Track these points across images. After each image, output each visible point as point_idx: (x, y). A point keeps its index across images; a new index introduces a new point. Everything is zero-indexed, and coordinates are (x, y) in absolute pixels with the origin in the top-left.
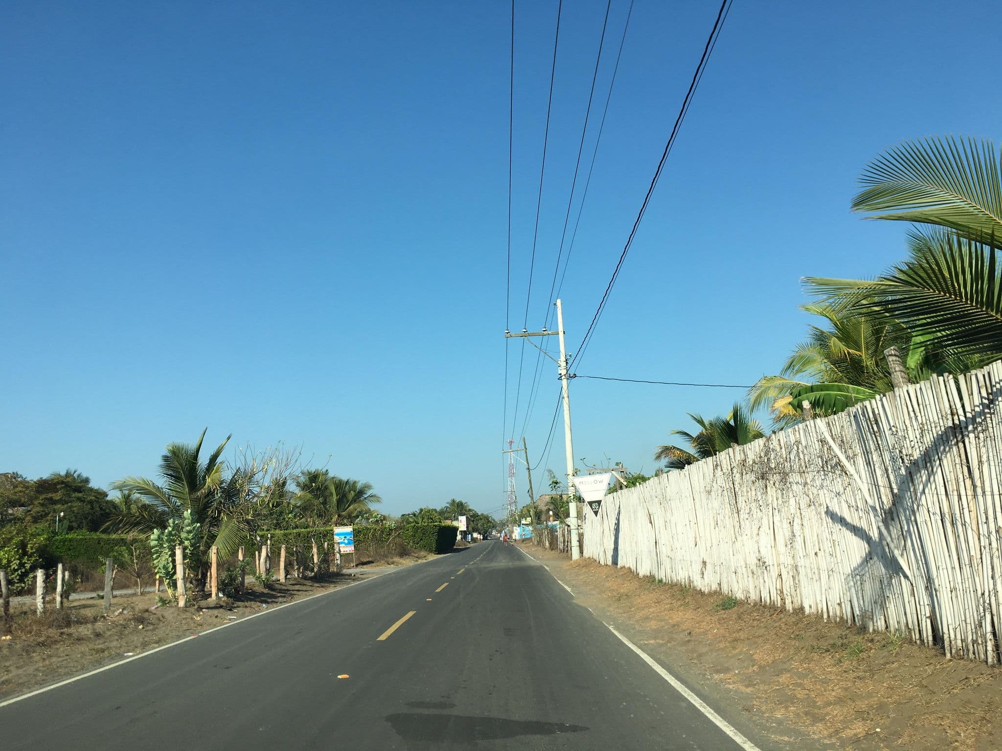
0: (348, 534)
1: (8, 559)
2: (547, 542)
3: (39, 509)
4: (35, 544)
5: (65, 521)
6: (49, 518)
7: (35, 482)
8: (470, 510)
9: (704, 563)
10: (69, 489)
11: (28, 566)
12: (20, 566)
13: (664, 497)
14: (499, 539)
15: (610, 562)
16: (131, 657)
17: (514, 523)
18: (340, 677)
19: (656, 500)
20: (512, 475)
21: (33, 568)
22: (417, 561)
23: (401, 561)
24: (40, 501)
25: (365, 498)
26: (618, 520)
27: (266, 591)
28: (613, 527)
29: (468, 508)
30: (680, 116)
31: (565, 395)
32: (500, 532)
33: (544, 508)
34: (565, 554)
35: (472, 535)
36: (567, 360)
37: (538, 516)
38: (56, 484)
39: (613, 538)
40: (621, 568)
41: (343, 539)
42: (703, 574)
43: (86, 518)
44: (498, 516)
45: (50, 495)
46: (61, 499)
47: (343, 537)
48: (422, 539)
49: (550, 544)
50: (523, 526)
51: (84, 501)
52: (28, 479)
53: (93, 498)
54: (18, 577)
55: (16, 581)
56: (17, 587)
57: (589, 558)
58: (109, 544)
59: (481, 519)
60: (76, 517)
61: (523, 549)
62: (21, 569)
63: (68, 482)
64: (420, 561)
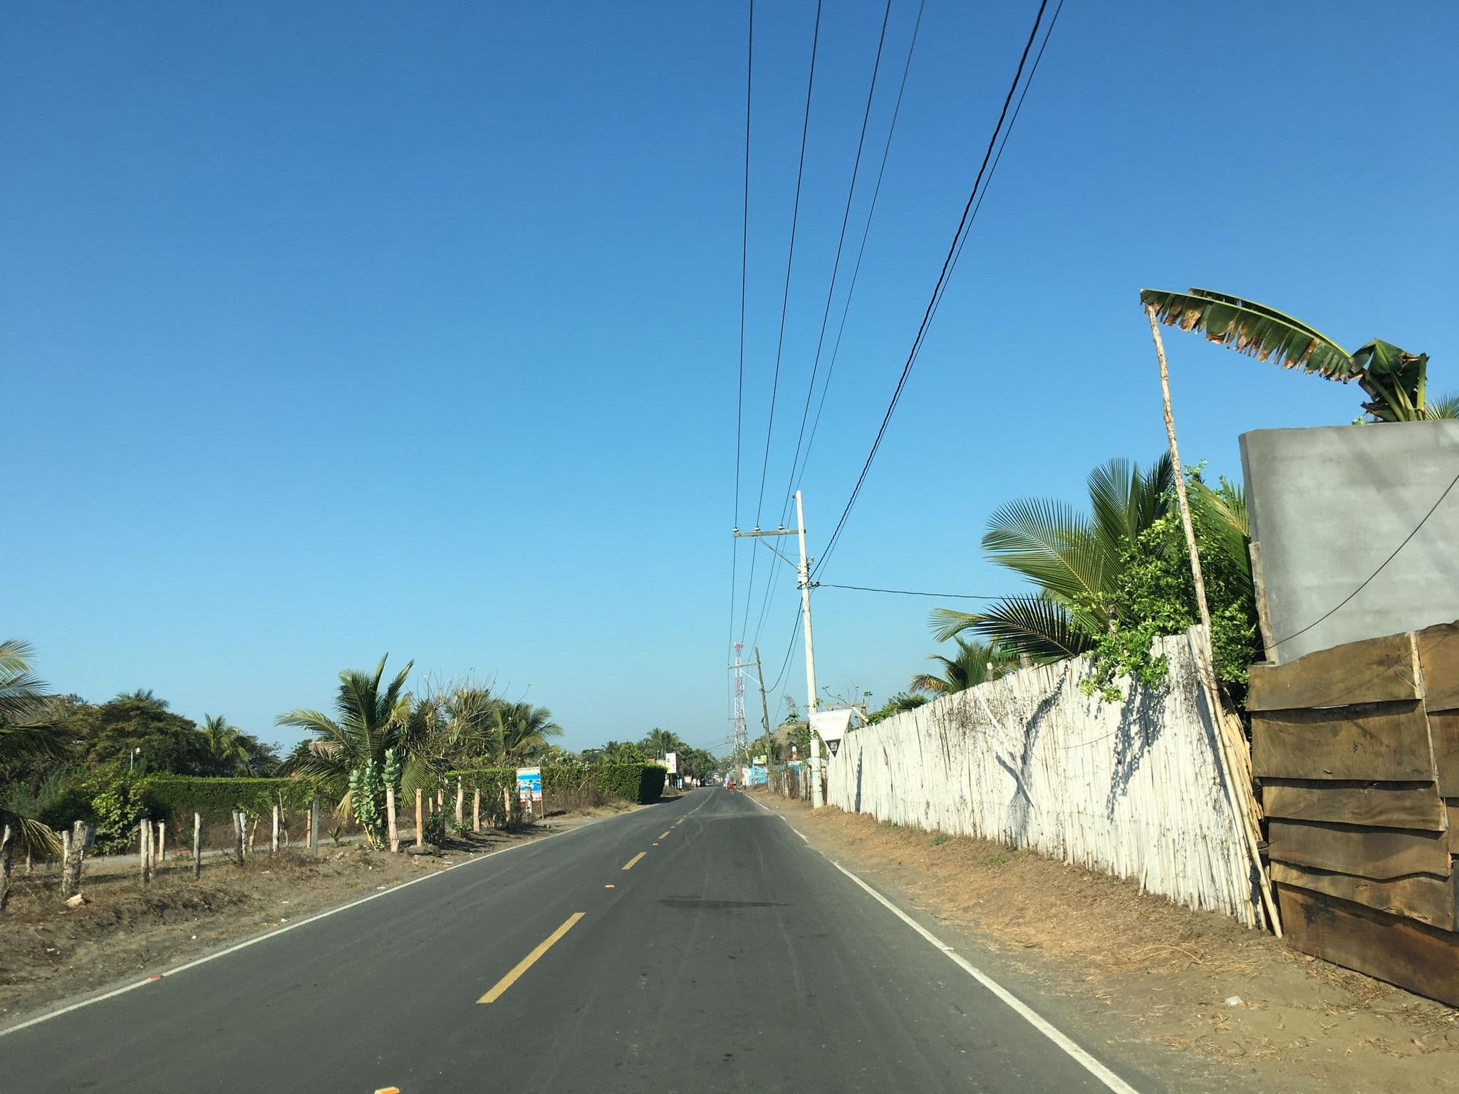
0: (534, 777)
1: (106, 807)
2: (786, 788)
3: (107, 744)
4: (139, 789)
5: (142, 760)
6: (120, 755)
7: (100, 707)
8: (680, 744)
9: (928, 804)
10: (145, 716)
11: (131, 817)
12: (122, 818)
13: (897, 739)
14: (721, 784)
15: (853, 810)
16: (383, 891)
17: (743, 763)
18: (607, 886)
19: (891, 741)
20: (740, 693)
21: (137, 821)
22: (617, 812)
23: (598, 811)
24: (109, 733)
25: (541, 729)
26: (861, 760)
27: (464, 840)
28: (856, 768)
29: (677, 742)
30: (910, 358)
31: (806, 609)
32: (723, 775)
33: (785, 743)
34: (807, 803)
35: (683, 781)
36: (808, 565)
37: (776, 753)
38: (127, 711)
39: (856, 781)
40: (863, 814)
41: (528, 783)
42: (927, 813)
43: (169, 756)
44: (719, 754)
45: (121, 725)
46: (135, 731)
47: (527, 781)
48: (620, 785)
49: (791, 790)
50: (757, 767)
51: (166, 733)
52: (90, 703)
53: (179, 729)
54: (119, 831)
55: (117, 836)
56: (119, 843)
57: (833, 805)
58: (203, 790)
59: (696, 757)
60: (156, 754)
61: (755, 799)
62: (123, 821)
63: (144, 707)
64: (621, 813)
